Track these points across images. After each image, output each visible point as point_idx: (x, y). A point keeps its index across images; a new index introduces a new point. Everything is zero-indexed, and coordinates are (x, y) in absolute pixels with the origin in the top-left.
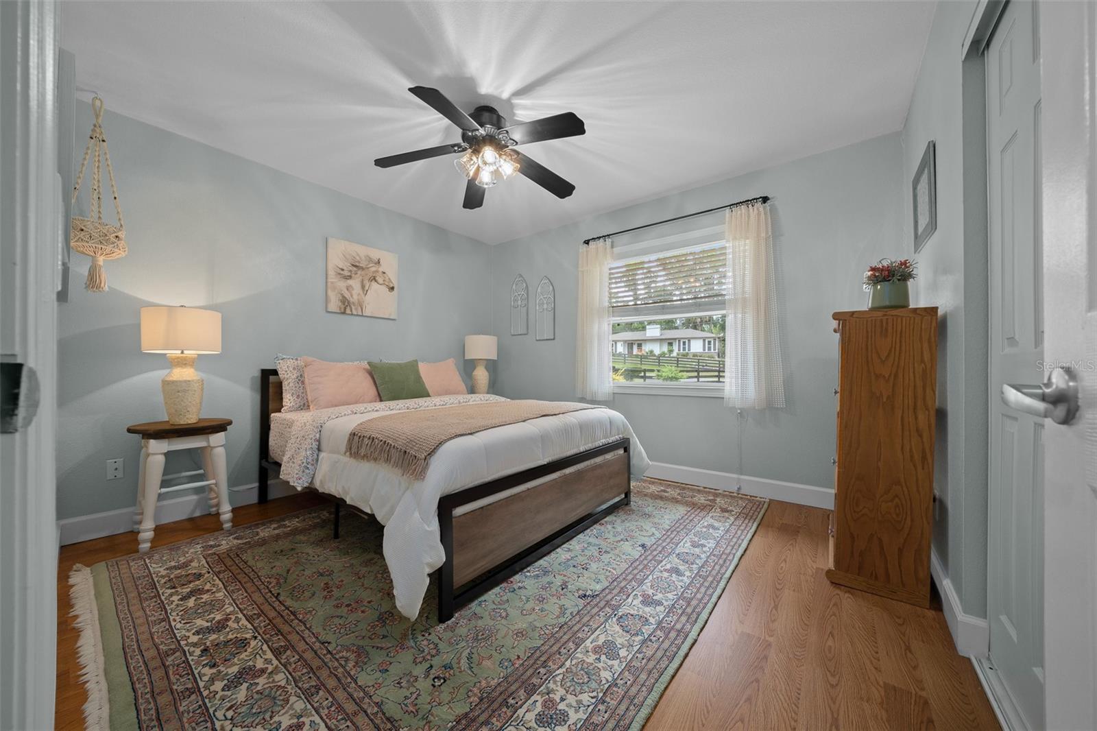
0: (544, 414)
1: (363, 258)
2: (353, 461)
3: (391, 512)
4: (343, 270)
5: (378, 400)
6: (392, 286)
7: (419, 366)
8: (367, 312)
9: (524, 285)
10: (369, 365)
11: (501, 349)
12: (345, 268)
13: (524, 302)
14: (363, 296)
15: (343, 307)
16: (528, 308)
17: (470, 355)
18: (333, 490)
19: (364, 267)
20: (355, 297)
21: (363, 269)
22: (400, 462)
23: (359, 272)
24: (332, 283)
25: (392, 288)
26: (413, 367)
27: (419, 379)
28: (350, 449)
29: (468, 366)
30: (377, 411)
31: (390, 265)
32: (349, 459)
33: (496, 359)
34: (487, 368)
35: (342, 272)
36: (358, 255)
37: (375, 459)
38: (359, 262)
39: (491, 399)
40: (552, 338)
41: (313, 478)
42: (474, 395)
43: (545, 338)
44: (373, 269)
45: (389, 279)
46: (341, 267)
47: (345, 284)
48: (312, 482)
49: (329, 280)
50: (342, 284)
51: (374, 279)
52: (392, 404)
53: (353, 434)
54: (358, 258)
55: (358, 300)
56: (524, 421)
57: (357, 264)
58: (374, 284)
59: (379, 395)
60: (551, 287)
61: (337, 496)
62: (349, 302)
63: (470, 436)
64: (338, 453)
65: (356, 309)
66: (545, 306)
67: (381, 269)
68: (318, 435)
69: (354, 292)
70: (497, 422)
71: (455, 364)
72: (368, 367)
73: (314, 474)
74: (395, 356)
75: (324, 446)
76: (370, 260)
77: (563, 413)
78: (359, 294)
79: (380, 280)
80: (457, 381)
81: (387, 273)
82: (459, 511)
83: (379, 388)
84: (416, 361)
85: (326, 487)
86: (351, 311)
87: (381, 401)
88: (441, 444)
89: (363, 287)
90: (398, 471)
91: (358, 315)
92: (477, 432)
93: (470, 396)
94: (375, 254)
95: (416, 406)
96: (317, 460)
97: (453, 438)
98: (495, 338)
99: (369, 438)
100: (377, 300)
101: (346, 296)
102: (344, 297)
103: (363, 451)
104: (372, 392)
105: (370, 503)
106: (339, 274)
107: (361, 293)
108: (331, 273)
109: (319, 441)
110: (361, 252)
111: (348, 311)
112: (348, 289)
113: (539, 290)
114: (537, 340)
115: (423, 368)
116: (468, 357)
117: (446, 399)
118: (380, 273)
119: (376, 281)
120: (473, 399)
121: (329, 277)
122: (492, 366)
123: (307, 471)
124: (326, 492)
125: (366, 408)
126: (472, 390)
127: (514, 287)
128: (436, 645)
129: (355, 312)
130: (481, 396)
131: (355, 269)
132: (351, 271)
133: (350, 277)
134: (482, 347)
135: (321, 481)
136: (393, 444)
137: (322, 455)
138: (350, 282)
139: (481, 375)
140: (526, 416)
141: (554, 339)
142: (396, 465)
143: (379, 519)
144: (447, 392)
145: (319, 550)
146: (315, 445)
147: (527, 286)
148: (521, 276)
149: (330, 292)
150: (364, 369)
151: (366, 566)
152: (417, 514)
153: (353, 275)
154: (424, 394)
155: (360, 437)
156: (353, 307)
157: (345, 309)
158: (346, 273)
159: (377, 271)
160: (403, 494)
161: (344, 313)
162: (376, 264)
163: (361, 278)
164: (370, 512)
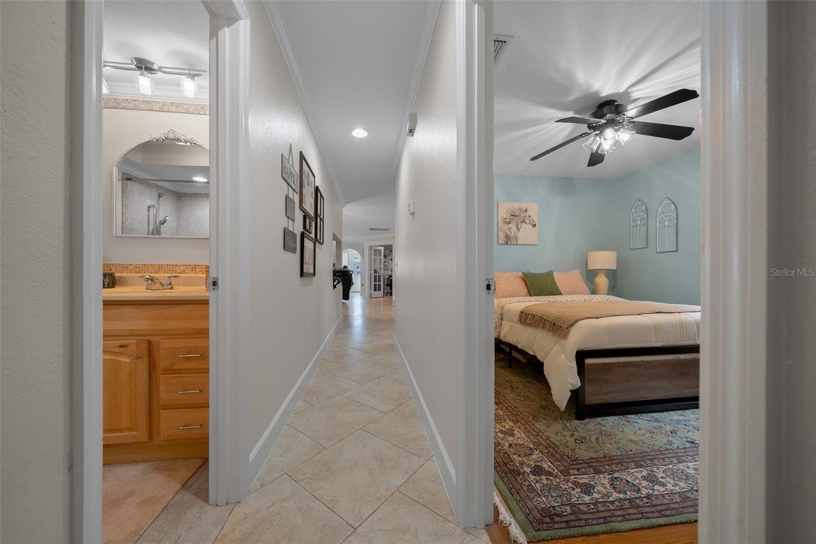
0: (659, 311)
1: (517, 210)
2: (522, 327)
3: (547, 354)
4: (506, 219)
5: (529, 295)
6: (534, 224)
7: (554, 275)
8: (520, 242)
9: (644, 207)
10: (523, 275)
11: (619, 261)
12: (507, 218)
13: (643, 222)
14: (517, 232)
15: (506, 240)
16: (647, 226)
17: (591, 267)
18: (511, 341)
19: (518, 214)
20: (513, 234)
21: (517, 216)
22: (551, 329)
23: (515, 219)
24: (501, 227)
25: (535, 225)
26: (550, 274)
27: (554, 283)
28: (521, 320)
29: (590, 275)
30: (531, 301)
31: (534, 211)
32: (519, 325)
33: (616, 269)
34: (607, 276)
35: (506, 220)
36: (514, 208)
37: (536, 326)
38: (515, 213)
39: (611, 299)
40: (675, 250)
41: (499, 333)
42: (597, 295)
43: (667, 251)
44: (524, 215)
45: (533, 220)
46: (505, 217)
47: (508, 227)
48: (499, 336)
49: (499, 226)
50: (506, 227)
51: (524, 221)
52: (539, 298)
53: (522, 312)
54: (514, 210)
55: (515, 235)
56: (639, 314)
57: (514, 214)
58: (524, 224)
59: (529, 292)
60: (673, 207)
61: (513, 344)
62: (509, 237)
63: (596, 319)
64: (513, 321)
65: (513, 241)
66: (666, 223)
67: (528, 215)
68: (501, 312)
69: (512, 231)
70: (616, 313)
71: (580, 273)
72: (522, 275)
73: (500, 332)
74: (538, 268)
75: (504, 318)
76: (521, 210)
77: (679, 313)
78: (515, 232)
79: (527, 221)
80: (581, 284)
81: (532, 216)
82: (589, 361)
83: (529, 289)
84: (552, 271)
85: (507, 339)
86: (511, 242)
87: (530, 296)
88: (577, 321)
89: (517, 227)
90: (550, 334)
91: (514, 244)
92: (600, 317)
93: (592, 296)
94: (524, 206)
95: (554, 300)
96: (501, 325)
97: (584, 319)
98: (615, 252)
99: (532, 315)
100: (526, 234)
101: (508, 234)
102: (507, 235)
103: (528, 321)
104: (525, 290)
105: (534, 348)
106: (505, 221)
107: (516, 230)
108: (500, 221)
109: (502, 315)
110: (515, 206)
111: (509, 242)
112: (509, 230)
113: (660, 210)
114: (657, 252)
115: (556, 276)
116: (590, 268)
117: (575, 297)
118: (527, 216)
119: (525, 222)
120: (596, 298)
121: (499, 224)
122: (612, 275)
123: (497, 330)
124: (507, 342)
125: (525, 300)
126: (594, 292)
127: (633, 210)
128: (576, 428)
129: (513, 243)
130: (602, 296)
131: (513, 217)
132: (510, 219)
133: (510, 222)
134: (604, 260)
135: (504, 335)
136: (547, 319)
137: (504, 322)
138: (510, 225)
139: (602, 281)
140: (641, 311)
141: (677, 251)
142: (549, 330)
143: (539, 358)
144: (574, 293)
145: (503, 371)
146: (500, 317)
147: (647, 209)
148: (640, 200)
149: (499, 233)
150: (520, 277)
151: (529, 383)
152: (563, 356)
153: (512, 221)
154: (559, 293)
155: (526, 314)
156: (512, 240)
157: (507, 242)
158: (508, 220)
159: (526, 216)
160: (553, 347)
161: (507, 244)
162: (525, 212)
163: (516, 222)
164: (533, 354)
